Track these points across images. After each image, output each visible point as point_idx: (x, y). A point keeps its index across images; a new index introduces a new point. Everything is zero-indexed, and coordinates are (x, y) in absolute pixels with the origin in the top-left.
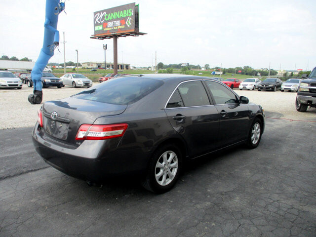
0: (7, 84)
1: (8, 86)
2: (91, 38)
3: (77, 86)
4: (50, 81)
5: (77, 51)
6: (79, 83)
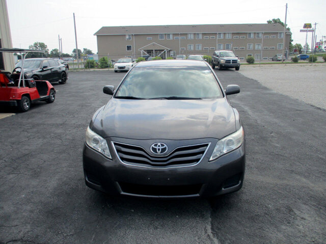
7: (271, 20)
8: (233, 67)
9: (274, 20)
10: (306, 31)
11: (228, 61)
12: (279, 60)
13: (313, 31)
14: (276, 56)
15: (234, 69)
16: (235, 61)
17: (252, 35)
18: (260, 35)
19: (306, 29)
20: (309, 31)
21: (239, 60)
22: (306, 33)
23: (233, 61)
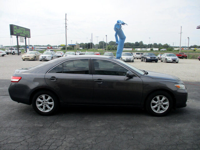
0: (125, 59)
1: (126, 60)
2: (197, 28)
3: (168, 61)
4: (150, 58)
5: (188, 38)
6: (169, 60)
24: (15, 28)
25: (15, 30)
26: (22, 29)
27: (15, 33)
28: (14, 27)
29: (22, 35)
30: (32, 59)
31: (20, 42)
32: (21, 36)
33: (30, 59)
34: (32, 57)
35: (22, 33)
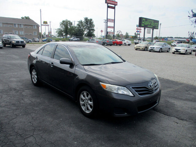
7: (24, 17)
8: (20, 46)
9: (25, 17)
10: (45, 25)
11: (18, 42)
12: (36, 42)
13: (48, 26)
14: (34, 39)
15: (22, 47)
16: (22, 42)
17: (17, 26)
18: (22, 26)
19: (45, 24)
20: (47, 25)
21: (25, 41)
22: (45, 26)
23: (21, 41)
24: (144, 20)
25: (143, 22)
26: (150, 21)
27: (142, 25)
28: (142, 19)
29: (150, 26)
30: (143, 49)
31: (147, 33)
32: (148, 28)
33: (141, 49)
34: (143, 47)
35: (150, 25)
